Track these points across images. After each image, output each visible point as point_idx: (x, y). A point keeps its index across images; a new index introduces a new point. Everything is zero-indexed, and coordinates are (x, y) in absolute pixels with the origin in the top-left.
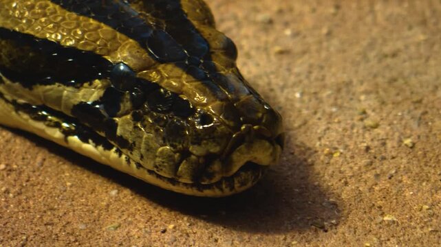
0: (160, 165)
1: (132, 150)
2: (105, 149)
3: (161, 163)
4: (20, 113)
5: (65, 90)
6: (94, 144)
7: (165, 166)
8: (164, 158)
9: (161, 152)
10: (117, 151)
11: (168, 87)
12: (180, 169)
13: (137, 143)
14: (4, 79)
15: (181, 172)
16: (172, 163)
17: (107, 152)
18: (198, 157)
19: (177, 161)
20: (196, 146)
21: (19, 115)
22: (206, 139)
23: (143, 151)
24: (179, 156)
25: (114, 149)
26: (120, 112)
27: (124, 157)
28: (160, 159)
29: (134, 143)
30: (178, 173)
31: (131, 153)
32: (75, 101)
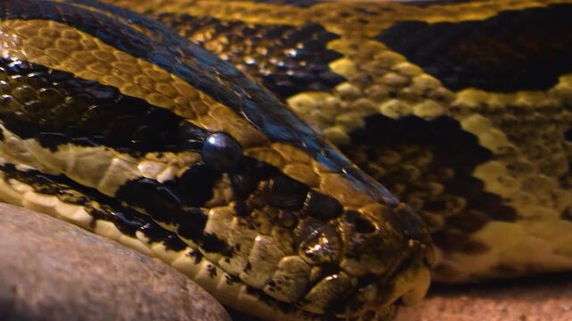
0: (280, 282)
1: (231, 256)
2: (167, 249)
3: (284, 279)
4: (13, 181)
5: (115, 156)
6: (147, 239)
7: (288, 284)
8: (292, 272)
9: (288, 263)
10: (192, 254)
11: (294, 174)
12: (314, 290)
13: (243, 247)
14: (6, 133)
15: (315, 295)
16: (302, 281)
17: (171, 253)
18: (351, 276)
19: (311, 279)
20: (352, 261)
21: (10, 184)
22: (367, 253)
23: (253, 258)
24: (319, 272)
25: (189, 250)
26: (212, 201)
27: (205, 264)
28: (284, 273)
29: (238, 247)
30: (307, 297)
31: (228, 261)
32: (133, 175)
